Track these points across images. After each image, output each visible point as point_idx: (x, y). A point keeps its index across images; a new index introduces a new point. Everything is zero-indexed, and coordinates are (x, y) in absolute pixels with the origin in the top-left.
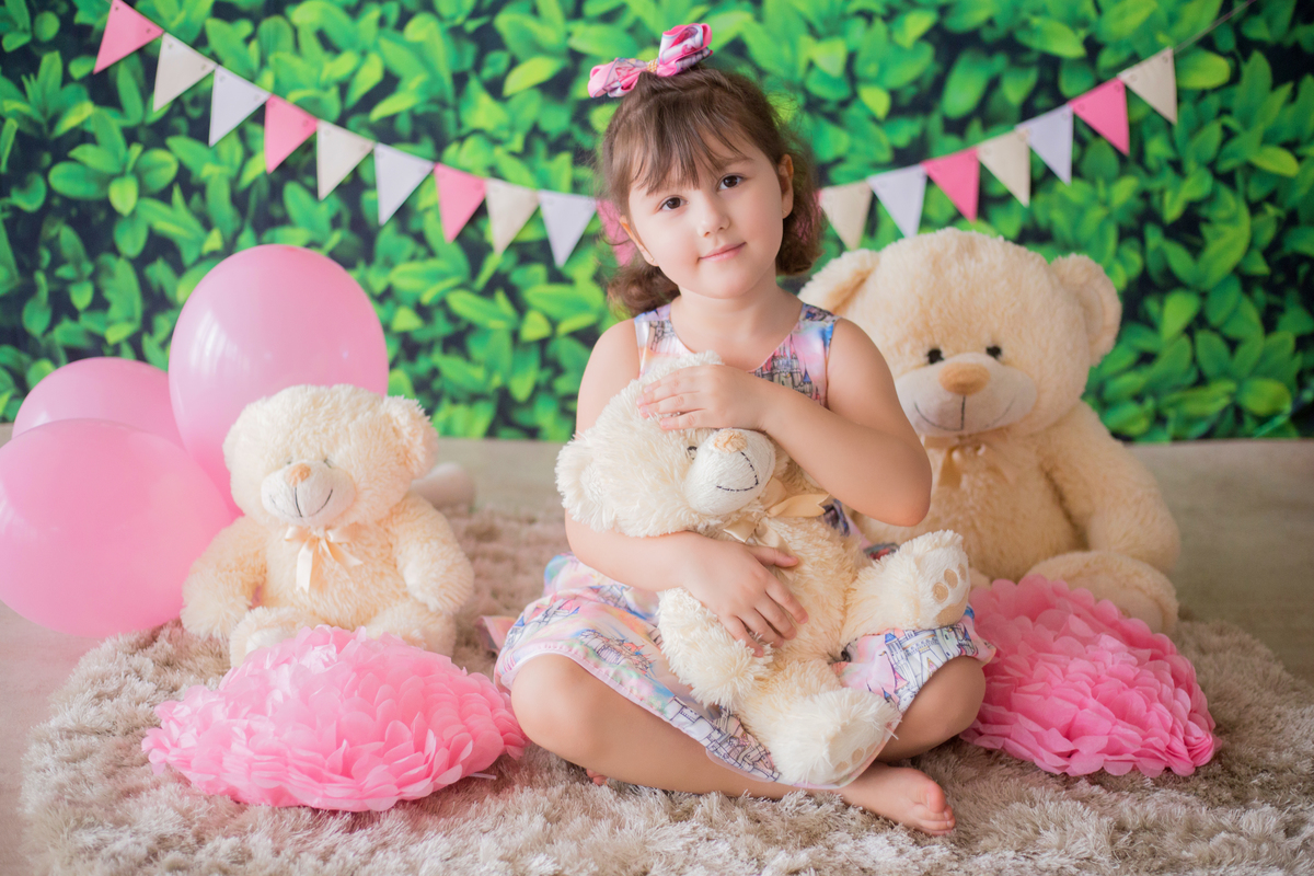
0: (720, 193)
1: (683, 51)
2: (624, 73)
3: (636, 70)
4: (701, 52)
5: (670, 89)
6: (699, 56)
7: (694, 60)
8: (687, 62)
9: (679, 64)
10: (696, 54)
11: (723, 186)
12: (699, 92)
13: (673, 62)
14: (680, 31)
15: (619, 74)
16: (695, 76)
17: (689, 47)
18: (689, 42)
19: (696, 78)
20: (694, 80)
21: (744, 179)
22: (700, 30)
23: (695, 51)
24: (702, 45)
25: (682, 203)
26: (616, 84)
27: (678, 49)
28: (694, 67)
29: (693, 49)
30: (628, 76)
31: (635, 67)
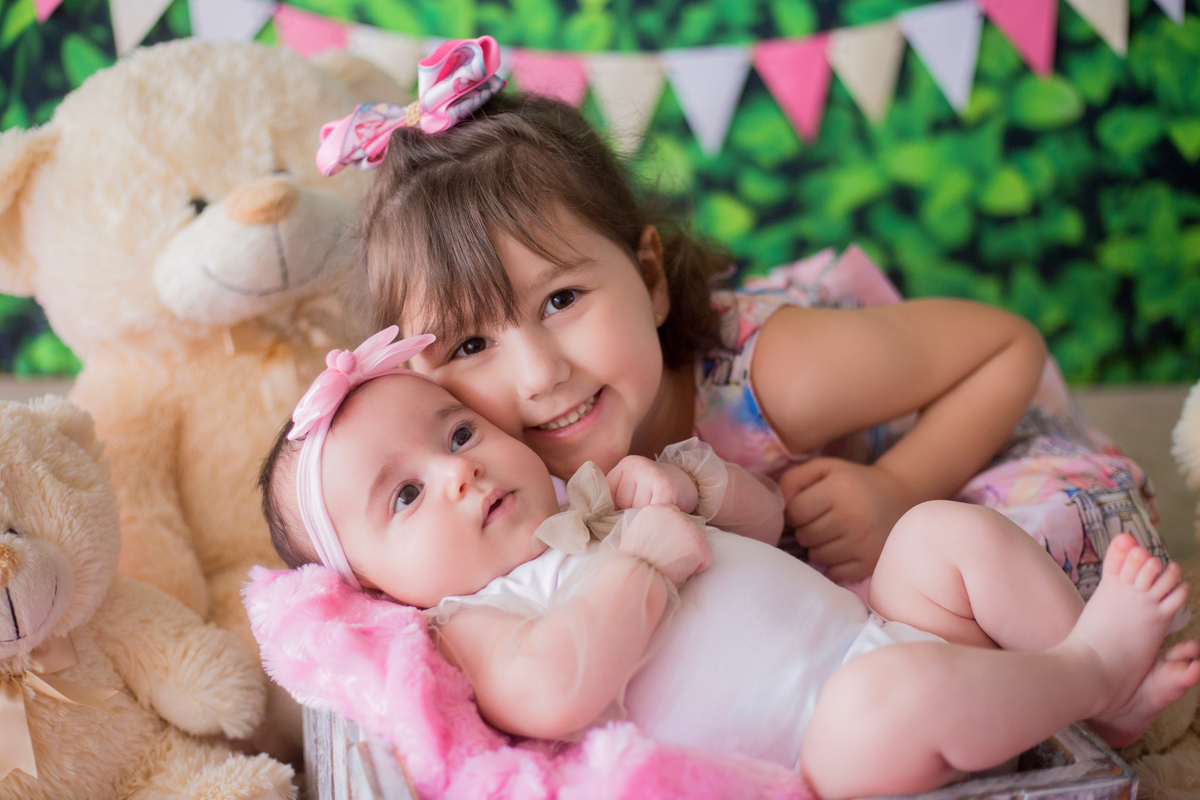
0: (547, 322)
1: (456, 88)
2: (368, 133)
3: (389, 123)
4: (487, 86)
5: (439, 160)
6: (485, 94)
7: (476, 100)
8: (465, 107)
9: (454, 112)
10: (479, 90)
11: (551, 308)
12: (490, 156)
13: (443, 109)
14: (447, 56)
15: (360, 136)
16: (481, 128)
17: (464, 81)
18: (463, 73)
19: (482, 131)
20: (480, 136)
21: (582, 292)
22: (478, 52)
23: (476, 86)
24: (485, 74)
25: (488, 344)
26: (359, 154)
27: (447, 85)
28: (477, 114)
29: (471, 83)
30: (375, 137)
31: (386, 118)
